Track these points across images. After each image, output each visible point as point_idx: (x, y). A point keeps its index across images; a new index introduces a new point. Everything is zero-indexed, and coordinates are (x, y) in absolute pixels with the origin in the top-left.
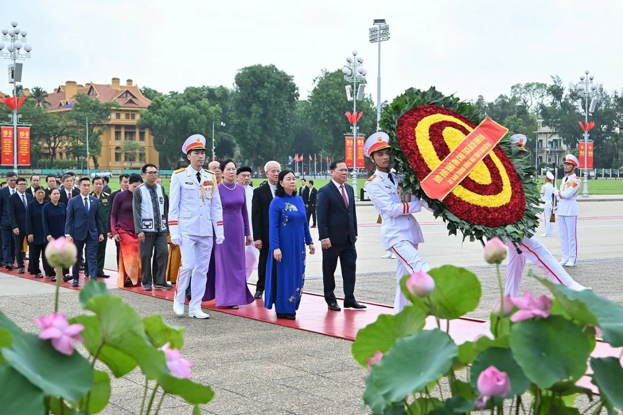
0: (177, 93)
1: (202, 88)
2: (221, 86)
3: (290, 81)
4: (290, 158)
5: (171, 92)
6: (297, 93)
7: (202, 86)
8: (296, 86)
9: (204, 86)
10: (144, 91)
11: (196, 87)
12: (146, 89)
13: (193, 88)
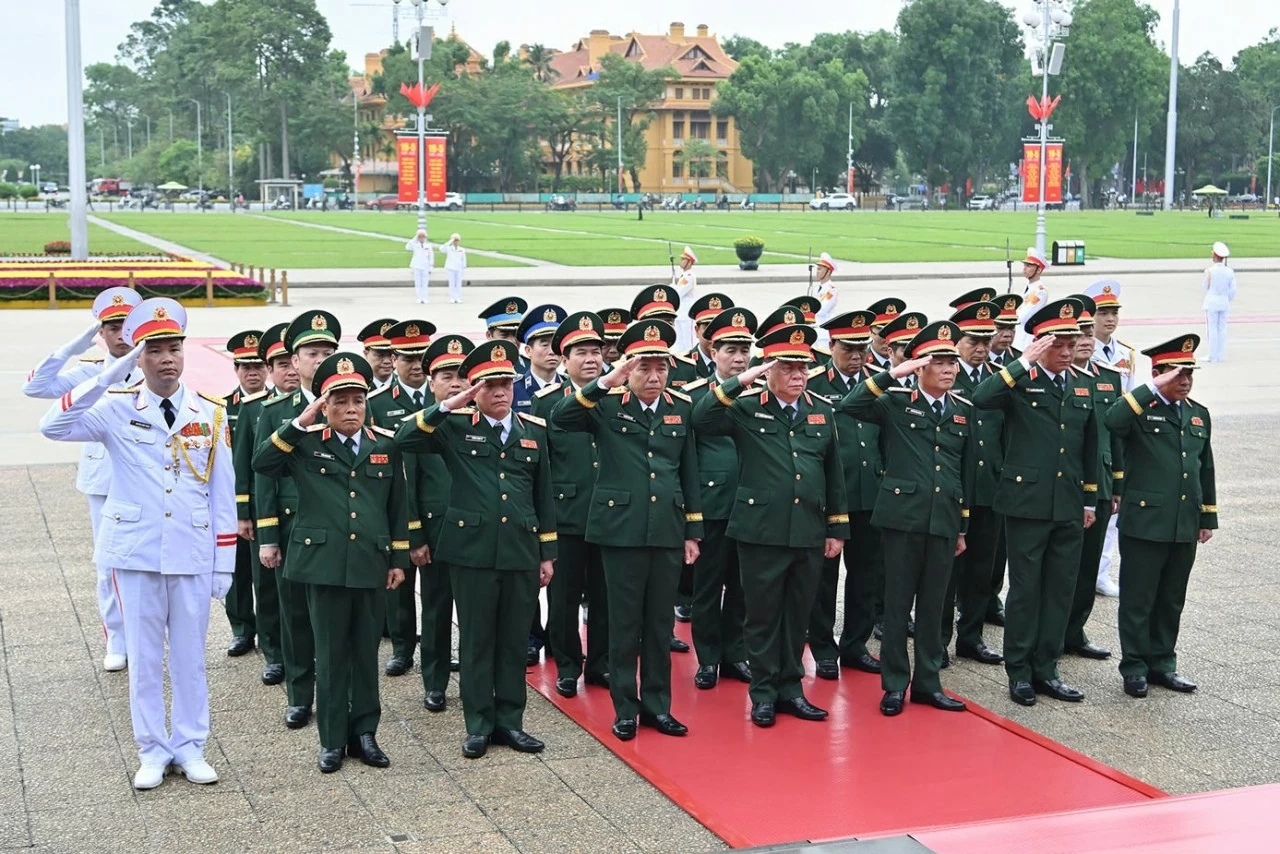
0: (798, 45)
1: (845, 35)
2: (882, 31)
3: (1009, 19)
4: (1013, 166)
5: (787, 44)
6: (1021, 41)
7: (845, 32)
8: (1020, 29)
9: (849, 32)
10: (738, 45)
11: (835, 33)
12: (738, 39)
13: (828, 35)
